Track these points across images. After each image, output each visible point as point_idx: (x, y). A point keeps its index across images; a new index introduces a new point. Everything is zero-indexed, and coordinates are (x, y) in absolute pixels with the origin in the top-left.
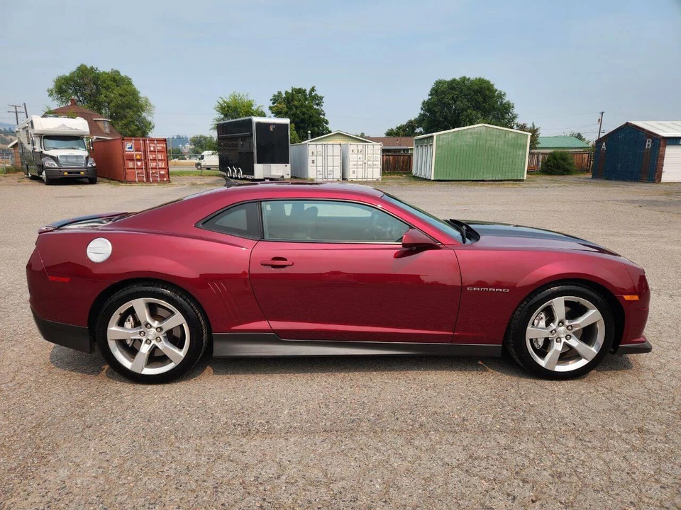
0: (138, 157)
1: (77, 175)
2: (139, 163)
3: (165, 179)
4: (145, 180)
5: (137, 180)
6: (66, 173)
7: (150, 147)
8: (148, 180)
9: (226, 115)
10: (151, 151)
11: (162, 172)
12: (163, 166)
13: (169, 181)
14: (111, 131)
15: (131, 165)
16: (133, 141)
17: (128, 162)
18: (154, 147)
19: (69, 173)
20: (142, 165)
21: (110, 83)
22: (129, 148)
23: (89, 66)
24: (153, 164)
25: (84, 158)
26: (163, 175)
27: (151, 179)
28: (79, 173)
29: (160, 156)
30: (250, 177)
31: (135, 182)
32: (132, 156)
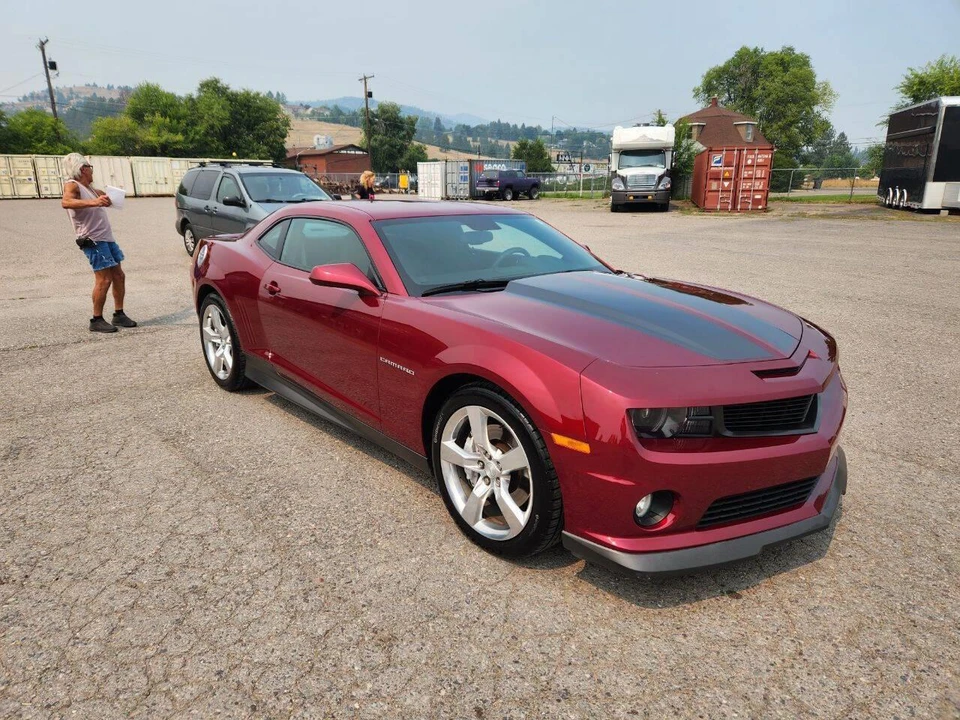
0: (727, 174)
1: (643, 200)
2: (726, 184)
3: (760, 207)
4: (730, 207)
5: (718, 207)
6: (632, 198)
7: (747, 159)
8: (734, 208)
9: (916, 99)
10: (747, 166)
11: (758, 197)
12: (761, 188)
13: (765, 210)
14: (754, 139)
15: (714, 185)
16: (724, 153)
17: (712, 181)
18: (753, 160)
19: (635, 197)
20: (729, 186)
21: (775, 67)
22: (717, 162)
23: (752, 48)
24: (744, 185)
25: (656, 178)
26: (759, 200)
27: (739, 207)
28: (646, 197)
29: (759, 172)
30: (915, 205)
31: (715, 210)
32: (718, 173)
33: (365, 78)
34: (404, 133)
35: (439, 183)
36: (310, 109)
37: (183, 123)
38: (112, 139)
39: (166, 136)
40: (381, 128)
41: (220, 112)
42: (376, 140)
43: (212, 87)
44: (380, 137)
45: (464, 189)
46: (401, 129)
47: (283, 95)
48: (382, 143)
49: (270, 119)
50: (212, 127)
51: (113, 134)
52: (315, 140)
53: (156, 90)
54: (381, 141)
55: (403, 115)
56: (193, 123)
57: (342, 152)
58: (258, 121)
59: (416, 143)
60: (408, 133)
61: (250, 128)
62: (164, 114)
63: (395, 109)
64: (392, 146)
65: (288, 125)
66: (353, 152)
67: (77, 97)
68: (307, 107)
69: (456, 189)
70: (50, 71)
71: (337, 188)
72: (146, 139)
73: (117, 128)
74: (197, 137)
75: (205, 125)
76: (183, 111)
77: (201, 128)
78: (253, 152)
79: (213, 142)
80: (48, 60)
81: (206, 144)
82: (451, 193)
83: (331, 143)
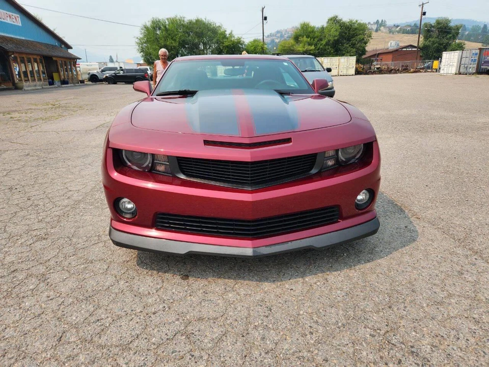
33: (423, 4)
34: (451, 35)
35: (455, 64)
36: (399, 28)
37: (316, 40)
38: (284, 50)
39: (307, 47)
40: (435, 34)
41: (334, 33)
42: (430, 41)
43: (334, 20)
44: (433, 39)
45: (473, 68)
46: (449, 33)
47: (385, 21)
48: (434, 43)
49: (360, 34)
50: (329, 41)
51: (285, 48)
52: (389, 44)
53: (308, 25)
54: (433, 42)
55: (452, 24)
56: (321, 40)
57: (404, 49)
58: (353, 36)
59: (457, 41)
60: (454, 36)
61: (349, 40)
62: (308, 37)
63: (448, 21)
64: (440, 44)
65: (370, 36)
66: (411, 49)
67: (288, 33)
68: (398, 26)
69: (467, 68)
70: (264, 21)
71: (392, 70)
72: (298, 49)
73: (287, 45)
74: (321, 47)
75: (326, 40)
76: (317, 34)
77: (324, 42)
78: (348, 52)
79: (328, 49)
80: (264, 16)
81: (325, 50)
82: (462, 70)
83: (398, 45)
